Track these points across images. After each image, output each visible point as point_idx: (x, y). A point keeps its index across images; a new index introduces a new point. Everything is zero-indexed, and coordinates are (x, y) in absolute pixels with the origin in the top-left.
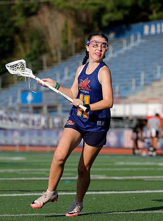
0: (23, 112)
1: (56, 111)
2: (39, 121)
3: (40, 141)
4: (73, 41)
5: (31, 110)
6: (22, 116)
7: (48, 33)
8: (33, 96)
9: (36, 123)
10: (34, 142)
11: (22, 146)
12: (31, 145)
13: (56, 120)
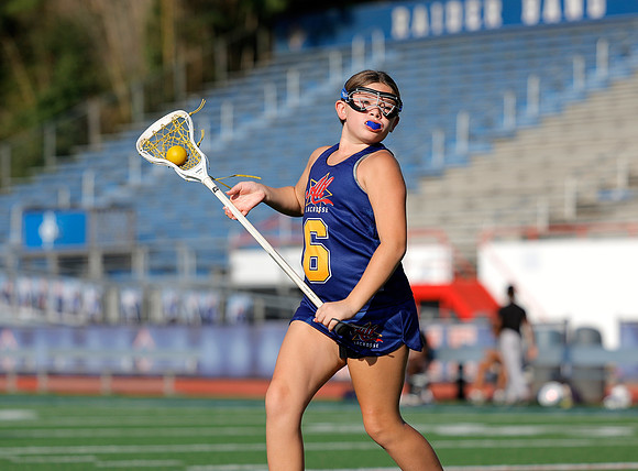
0: (30, 274)
1: (128, 270)
2: (78, 299)
3: (80, 362)
4: (179, 59)
5: (53, 266)
6: (25, 286)
7: (104, 34)
8: (58, 223)
9: (69, 306)
10: (63, 363)
11: (25, 375)
12: (53, 374)
13: (130, 298)
